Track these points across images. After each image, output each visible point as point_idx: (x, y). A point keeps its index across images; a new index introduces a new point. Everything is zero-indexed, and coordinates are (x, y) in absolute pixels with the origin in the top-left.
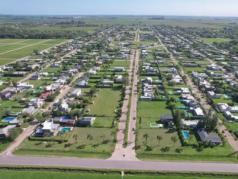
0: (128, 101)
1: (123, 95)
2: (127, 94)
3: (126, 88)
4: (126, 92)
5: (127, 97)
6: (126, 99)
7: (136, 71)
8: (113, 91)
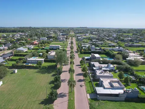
0: (66, 99)
1: (56, 83)
2: (64, 81)
3: (63, 70)
4: (63, 76)
5: (64, 88)
6: (62, 96)
7: (75, 49)
8: (39, 74)
